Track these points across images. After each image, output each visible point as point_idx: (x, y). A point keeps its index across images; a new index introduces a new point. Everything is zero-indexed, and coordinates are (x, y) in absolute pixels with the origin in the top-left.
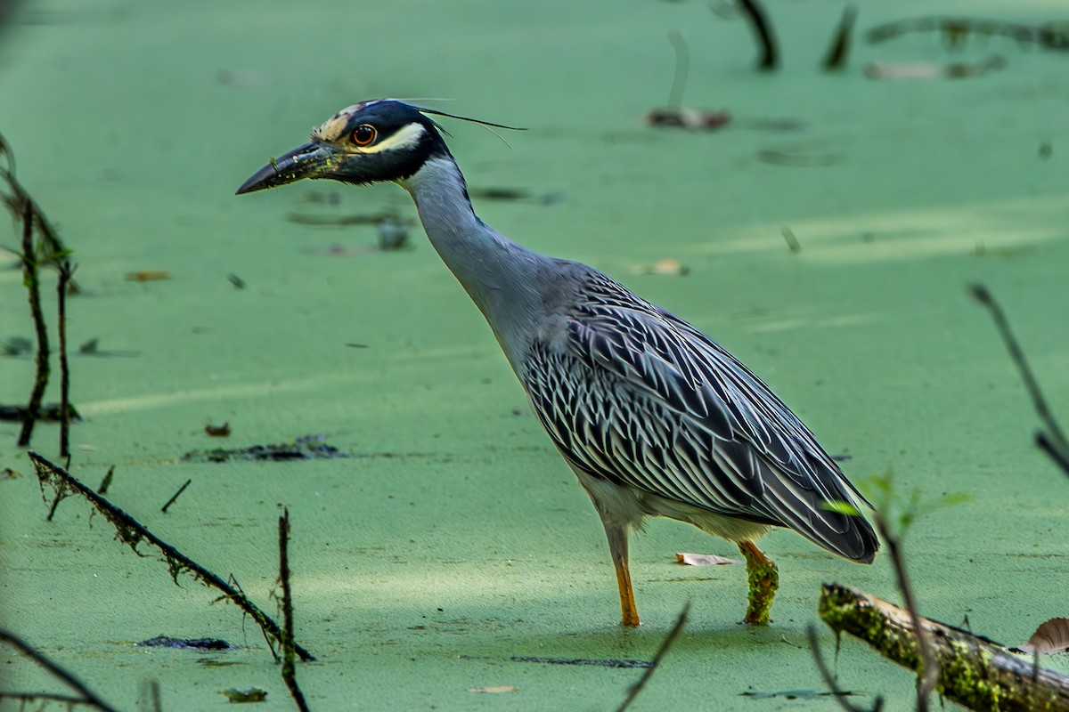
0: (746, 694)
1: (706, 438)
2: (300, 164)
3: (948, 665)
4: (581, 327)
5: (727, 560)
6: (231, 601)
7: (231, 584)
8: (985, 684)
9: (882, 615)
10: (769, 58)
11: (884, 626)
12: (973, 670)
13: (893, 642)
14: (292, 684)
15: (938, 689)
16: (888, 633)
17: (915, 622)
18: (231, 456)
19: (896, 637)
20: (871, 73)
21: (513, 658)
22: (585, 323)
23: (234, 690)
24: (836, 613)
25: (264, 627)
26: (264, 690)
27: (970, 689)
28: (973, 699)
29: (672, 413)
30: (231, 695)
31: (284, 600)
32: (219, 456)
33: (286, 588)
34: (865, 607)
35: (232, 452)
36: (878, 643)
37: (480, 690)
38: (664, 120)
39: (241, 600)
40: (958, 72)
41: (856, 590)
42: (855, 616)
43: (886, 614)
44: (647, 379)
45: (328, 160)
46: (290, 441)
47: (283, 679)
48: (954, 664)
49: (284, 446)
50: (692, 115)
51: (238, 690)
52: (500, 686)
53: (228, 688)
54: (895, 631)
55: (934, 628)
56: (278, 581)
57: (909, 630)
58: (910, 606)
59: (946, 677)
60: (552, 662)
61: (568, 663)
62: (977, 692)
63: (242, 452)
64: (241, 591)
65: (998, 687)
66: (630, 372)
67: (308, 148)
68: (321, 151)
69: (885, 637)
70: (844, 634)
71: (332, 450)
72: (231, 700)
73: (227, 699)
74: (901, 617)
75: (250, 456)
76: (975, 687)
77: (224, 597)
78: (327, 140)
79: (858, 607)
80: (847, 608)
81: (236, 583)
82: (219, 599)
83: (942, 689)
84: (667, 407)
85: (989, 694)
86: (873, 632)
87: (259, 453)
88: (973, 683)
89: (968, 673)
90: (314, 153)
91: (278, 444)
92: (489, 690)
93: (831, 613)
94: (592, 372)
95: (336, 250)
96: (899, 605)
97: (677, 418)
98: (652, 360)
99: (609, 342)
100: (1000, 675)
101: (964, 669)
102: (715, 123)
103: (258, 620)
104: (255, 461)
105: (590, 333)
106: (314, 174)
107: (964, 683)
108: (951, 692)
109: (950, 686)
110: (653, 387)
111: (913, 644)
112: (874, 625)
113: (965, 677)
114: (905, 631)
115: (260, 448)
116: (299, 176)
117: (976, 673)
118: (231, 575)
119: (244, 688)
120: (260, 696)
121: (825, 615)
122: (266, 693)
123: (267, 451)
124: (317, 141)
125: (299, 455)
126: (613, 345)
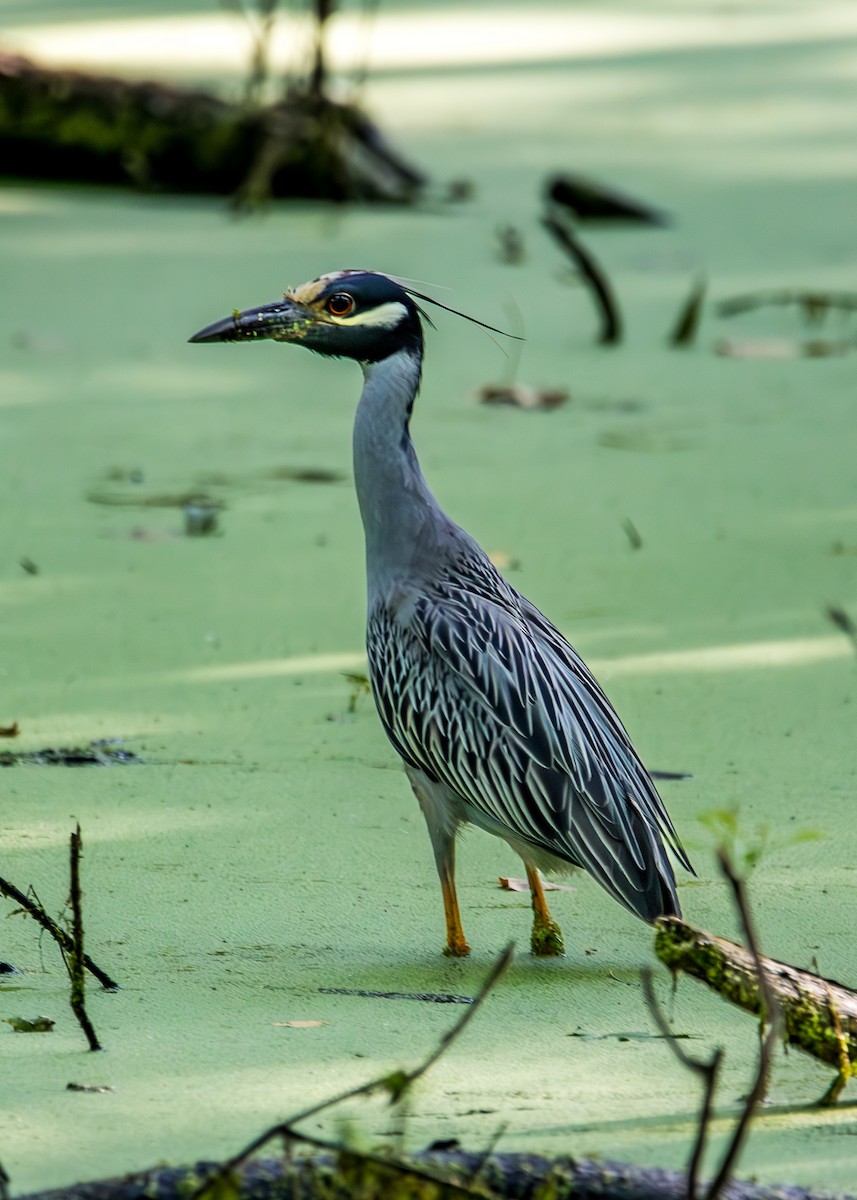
0: (575, 1035)
1: (524, 758)
2: (265, 323)
3: (794, 1011)
4: (430, 606)
5: (555, 886)
6: (29, 915)
7: (30, 897)
8: (833, 1031)
9: (723, 955)
10: (611, 331)
11: (725, 966)
12: (820, 1016)
13: (734, 984)
14: (81, 1014)
15: (782, 1037)
16: (728, 974)
17: (758, 963)
18: (20, 760)
19: (737, 979)
20: (722, 351)
21: (321, 990)
22: (435, 603)
23: (19, 1019)
24: (673, 951)
25: (62, 945)
26: (51, 1019)
27: (815, 1037)
28: (820, 1047)
29: (496, 723)
30: (15, 1024)
31: (74, 923)
32: (7, 759)
33: (77, 910)
34: (706, 946)
35: (22, 755)
36: (718, 985)
37: (285, 1025)
38: (497, 397)
39: (39, 915)
40: (816, 351)
41: (694, 927)
42: (693, 955)
43: (727, 954)
44: (479, 681)
45: (296, 324)
46: (83, 746)
47: (70, 1008)
48: (800, 1009)
49: (77, 750)
50: (527, 392)
51: (24, 1018)
52: (307, 1020)
53: (11, 1016)
54: (736, 972)
55: (780, 971)
56: (68, 902)
57: (751, 971)
58: (752, 946)
59: (791, 1024)
60: (362, 994)
61: (381, 995)
62: (825, 1040)
63: (32, 755)
64: (41, 906)
65: (848, 1034)
66: (465, 668)
67: (277, 307)
68: (290, 312)
69: (725, 979)
70: (680, 974)
71: (130, 755)
72: (16, 1029)
73: (11, 1027)
74: (743, 957)
75: (40, 760)
76: (822, 1035)
77: (22, 910)
78: (299, 303)
79: (697, 945)
80: (686, 946)
81: (35, 895)
82: (16, 912)
83: (787, 1036)
84: (492, 716)
85: (837, 1042)
86: (712, 973)
87: (50, 756)
88: (819, 1030)
89: (815, 1019)
90: (282, 314)
91: (71, 748)
92: (295, 1024)
93: (667, 951)
94: (428, 658)
95: (138, 534)
96: (742, 944)
97: (499, 729)
98: (489, 661)
99: (453, 631)
100: (850, 1022)
101: (811, 1015)
102: (552, 401)
103: (57, 938)
104: (46, 766)
105: (437, 615)
106: (278, 336)
107: (810, 1031)
108: (795, 1040)
109: (794, 1033)
110: (483, 690)
111: (756, 988)
112: (713, 965)
113: (812, 1023)
114: (748, 972)
115: (51, 752)
116: (261, 336)
117: (824, 1020)
118: (31, 887)
119: (30, 1016)
120: (46, 1026)
121: (661, 953)
122: (53, 1023)
123: (58, 754)
124: (289, 301)
125: (93, 760)
126: (455, 635)
